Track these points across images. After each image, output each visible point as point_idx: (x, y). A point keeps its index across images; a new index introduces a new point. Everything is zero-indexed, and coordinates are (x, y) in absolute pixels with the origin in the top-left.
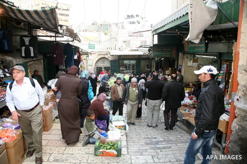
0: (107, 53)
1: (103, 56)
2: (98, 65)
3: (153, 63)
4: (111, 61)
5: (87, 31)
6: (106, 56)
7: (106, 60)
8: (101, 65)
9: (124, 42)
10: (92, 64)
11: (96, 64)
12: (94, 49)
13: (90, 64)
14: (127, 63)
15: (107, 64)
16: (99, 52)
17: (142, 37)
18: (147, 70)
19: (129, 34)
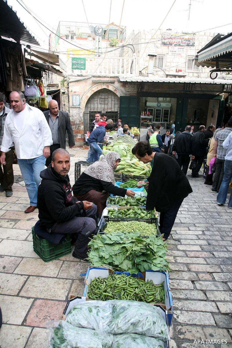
0: (112, 79)
1: (104, 87)
2: (92, 106)
3: (211, 106)
4: (122, 99)
5: (75, 37)
6: (111, 88)
7: (110, 96)
8: (98, 106)
9: (150, 58)
10: (79, 105)
11: (89, 105)
12: (85, 69)
13: (75, 104)
14: (153, 107)
15: (112, 106)
16: (94, 77)
17: (192, 48)
18: (193, 122)
19: (163, 41)
